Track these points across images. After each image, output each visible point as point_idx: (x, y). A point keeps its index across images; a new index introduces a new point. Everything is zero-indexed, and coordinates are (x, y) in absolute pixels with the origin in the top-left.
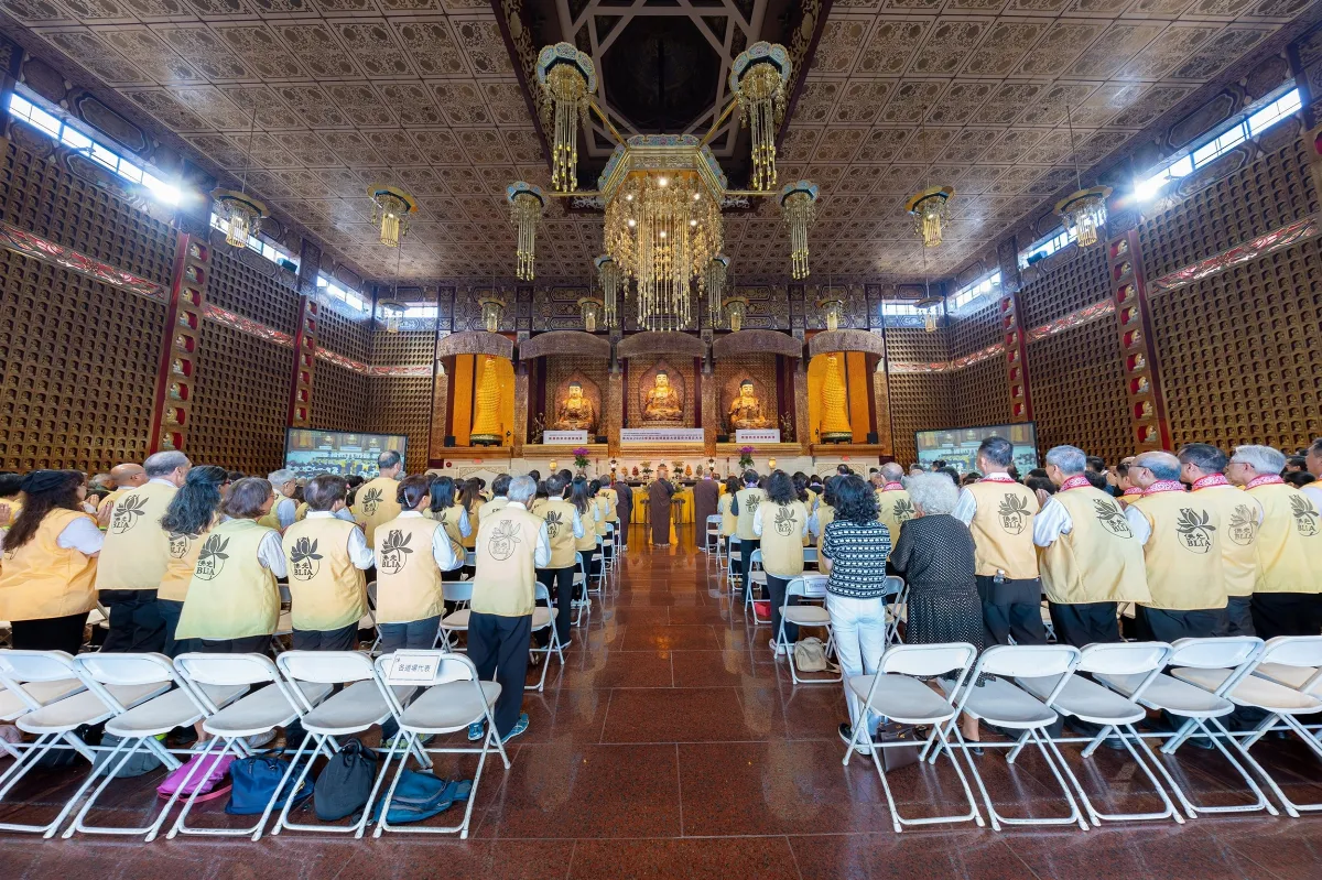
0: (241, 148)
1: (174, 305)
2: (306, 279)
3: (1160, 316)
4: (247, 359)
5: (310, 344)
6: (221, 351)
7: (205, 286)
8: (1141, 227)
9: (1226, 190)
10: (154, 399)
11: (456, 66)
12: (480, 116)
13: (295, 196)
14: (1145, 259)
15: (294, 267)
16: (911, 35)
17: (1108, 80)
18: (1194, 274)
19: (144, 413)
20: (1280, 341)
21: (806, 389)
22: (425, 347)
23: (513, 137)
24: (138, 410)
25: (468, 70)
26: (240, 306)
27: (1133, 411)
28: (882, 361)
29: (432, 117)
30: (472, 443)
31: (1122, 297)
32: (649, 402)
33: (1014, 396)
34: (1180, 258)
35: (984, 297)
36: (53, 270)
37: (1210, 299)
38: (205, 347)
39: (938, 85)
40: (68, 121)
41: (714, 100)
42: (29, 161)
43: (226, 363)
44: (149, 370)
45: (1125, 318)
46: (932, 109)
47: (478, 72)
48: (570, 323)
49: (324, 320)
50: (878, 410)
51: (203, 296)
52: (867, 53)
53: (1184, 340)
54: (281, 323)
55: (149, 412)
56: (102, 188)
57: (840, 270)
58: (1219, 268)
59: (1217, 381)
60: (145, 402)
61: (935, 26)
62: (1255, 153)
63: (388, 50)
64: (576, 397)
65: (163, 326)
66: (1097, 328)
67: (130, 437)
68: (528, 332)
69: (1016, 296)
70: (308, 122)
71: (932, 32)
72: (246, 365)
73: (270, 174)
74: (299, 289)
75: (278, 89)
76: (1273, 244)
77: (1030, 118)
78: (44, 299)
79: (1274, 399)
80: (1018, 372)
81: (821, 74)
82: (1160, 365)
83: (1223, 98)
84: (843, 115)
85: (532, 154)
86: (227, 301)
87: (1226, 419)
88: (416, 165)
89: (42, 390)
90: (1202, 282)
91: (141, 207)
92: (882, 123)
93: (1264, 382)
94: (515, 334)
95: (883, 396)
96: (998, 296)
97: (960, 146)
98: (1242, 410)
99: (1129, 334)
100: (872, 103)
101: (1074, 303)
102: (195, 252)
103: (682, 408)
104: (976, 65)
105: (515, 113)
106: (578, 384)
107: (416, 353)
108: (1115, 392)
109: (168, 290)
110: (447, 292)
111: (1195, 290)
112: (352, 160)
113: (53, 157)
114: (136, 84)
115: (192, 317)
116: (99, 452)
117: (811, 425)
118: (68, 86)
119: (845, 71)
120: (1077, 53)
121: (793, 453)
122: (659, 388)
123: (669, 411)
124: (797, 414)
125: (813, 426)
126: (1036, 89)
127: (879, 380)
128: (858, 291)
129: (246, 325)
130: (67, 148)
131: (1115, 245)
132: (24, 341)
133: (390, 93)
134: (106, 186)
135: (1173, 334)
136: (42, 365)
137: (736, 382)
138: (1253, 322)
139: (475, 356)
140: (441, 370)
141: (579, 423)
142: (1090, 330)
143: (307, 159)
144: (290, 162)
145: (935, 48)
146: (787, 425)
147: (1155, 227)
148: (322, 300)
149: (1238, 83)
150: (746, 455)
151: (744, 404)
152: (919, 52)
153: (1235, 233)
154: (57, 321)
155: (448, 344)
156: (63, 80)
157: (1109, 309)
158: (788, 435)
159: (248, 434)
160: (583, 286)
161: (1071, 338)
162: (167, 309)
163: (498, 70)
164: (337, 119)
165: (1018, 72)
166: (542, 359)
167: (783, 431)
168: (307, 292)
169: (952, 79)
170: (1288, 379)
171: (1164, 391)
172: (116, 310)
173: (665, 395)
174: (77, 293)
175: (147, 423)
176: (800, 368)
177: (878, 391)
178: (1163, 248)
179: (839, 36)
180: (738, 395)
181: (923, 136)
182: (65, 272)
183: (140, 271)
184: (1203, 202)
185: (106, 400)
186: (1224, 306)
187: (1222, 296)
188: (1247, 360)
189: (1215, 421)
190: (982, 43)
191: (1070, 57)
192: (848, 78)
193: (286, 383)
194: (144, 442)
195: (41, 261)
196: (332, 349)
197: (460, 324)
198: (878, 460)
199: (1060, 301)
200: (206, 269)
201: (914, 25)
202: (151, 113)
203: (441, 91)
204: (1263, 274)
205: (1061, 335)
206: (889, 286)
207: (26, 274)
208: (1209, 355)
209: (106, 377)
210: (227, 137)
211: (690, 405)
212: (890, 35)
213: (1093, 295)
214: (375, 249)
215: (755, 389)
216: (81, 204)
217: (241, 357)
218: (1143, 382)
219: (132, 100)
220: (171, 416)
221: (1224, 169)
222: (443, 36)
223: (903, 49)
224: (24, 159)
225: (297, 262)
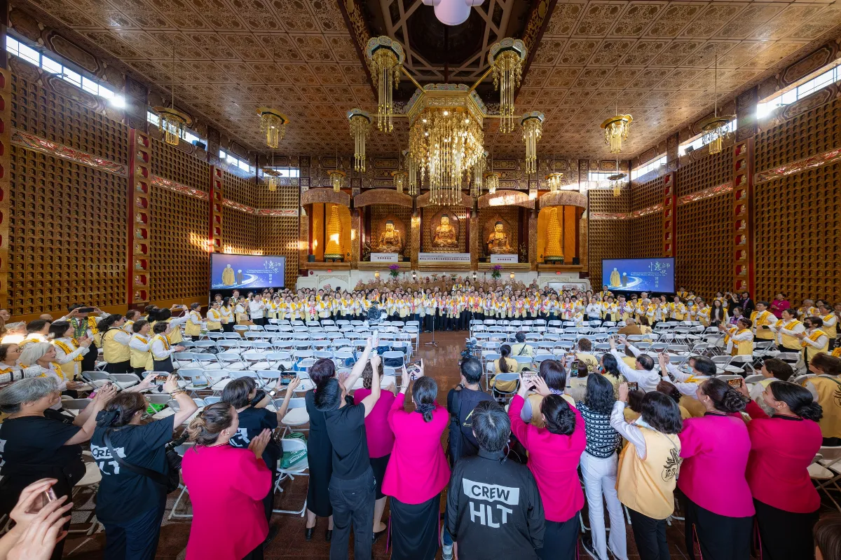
0: (164, 70)
1: (132, 177)
2: (213, 154)
3: (760, 197)
4: (180, 209)
5: (219, 196)
6: (163, 205)
7: (149, 164)
8: (757, 137)
9: (813, 117)
10: (127, 238)
11: (310, 25)
12: (327, 56)
13: (202, 100)
14: (756, 158)
15: (204, 146)
16: (612, 13)
17: (745, 40)
18: (784, 171)
19: (121, 248)
20: (827, 220)
21: (536, 229)
22: (293, 197)
23: (348, 69)
24: (118, 246)
25: (318, 28)
26: (173, 175)
27: (735, 254)
28: (586, 212)
29: (295, 56)
30: (325, 260)
31: (738, 180)
32: (437, 234)
33: (666, 239)
34: (778, 159)
35: (655, 172)
36: (53, 160)
37: (791, 189)
38: (154, 203)
39: (629, 42)
40: (44, 52)
41: (481, 47)
42: (26, 85)
43: (168, 213)
44: (122, 221)
45: (739, 195)
46: (624, 57)
47: (325, 30)
48: (386, 183)
49: (226, 180)
50: (581, 243)
51: (149, 170)
52: (582, 23)
53: (772, 213)
54: (199, 185)
55: (124, 247)
56: (74, 100)
57: (563, 152)
58: (800, 170)
59: (787, 241)
60: (121, 241)
61: (628, 7)
62: (835, 94)
63: (264, 15)
64: (391, 231)
65: (126, 191)
66: (721, 200)
67: (116, 263)
68: (359, 189)
69: (674, 173)
70: (210, 56)
71: (626, 10)
72: (181, 213)
73: (186, 86)
74: (208, 161)
75: (189, 35)
76: (835, 157)
77: (691, 62)
78: (51, 179)
79: (818, 256)
80: (670, 224)
81: (551, 36)
82: (755, 227)
83: (824, 51)
84: (565, 60)
85: (361, 80)
86: (164, 172)
87: (788, 265)
88: (283, 84)
89: (59, 238)
90: (788, 177)
91: (102, 112)
92: (591, 65)
93: (814, 245)
94: (350, 189)
95: (585, 234)
96: (663, 173)
97: (643, 79)
98: (798, 260)
99: (739, 207)
100: (585, 53)
101: (709, 183)
102: (140, 141)
103: (457, 239)
104: (655, 31)
105: (350, 55)
106: (391, 222)
107: (287, 201)
108: (726, 242)
109: (126, 167)
110: (305, 160)
111: (783, 182)
112: (241, 80)
113: (40, 80)
114: (90, 28)
115: (144, 185)
116: (98, 274)
117: (538, 251)
118: (42, 28)
119: (567, 34)
120: (724, 24)
121: (525, 270)
122: (443, 226)
123: (449, 241)
124: (529, 245)
125: (540, 252)
126: (695, 45)
127: (582, 224)
128: (573, 165)
129: (177, 188)
130: (48, 73)
131: (740, 147)
132: (43, 208)
133: (266, 40)
134: (77, 99)
135: (766, 209)
136: (57, 222)
137: (493, 221)
138: (814, 207)
139: (325, 204)
140: (304, 213)
141: (393, 248)
142: (717, 201)
143: (210, 78)
144: (198, 79)
145: (628, 21)
146: (523, 251)
147: (765, 137)
148: (223, 167)
149: (835, 41)
150: (496, 271)
151: (497, 237)
152: (617, 22)
153: (813, 148)
154: (61, 193)
155: (307, 195)
156: (37, 23)
157: (730, 189)
158: (523, 258)
159: (186, 257)
160: (394, 158)
161: (704, 205)
162: (128, 180)
163: (338, 29)
164: (230, 54)
165: (683, 35)
166: (368, 207)
167: (520, 254)
168: (213, 162)
169: (638, 39)
170: (828, 244)
171: (755, 244)
172: (96, 183)
173: (447, 230)
174: (70, 174)
175: (124, 254)
176: (533, 216)
177: (582, 231)
178: (768, 152)
179: (564, 13)
180: (493, 231)
181: (618, 73)
182: (62, 161)
183: (107, 156)
184: (798, 123)
185: (98, 241)
186: (798, 194)
187: (798, 188)
188: (806, 230)
189: (782, 265)
190: (659, 17)
191: (720, 25)
192: (569, 38)
193: (206, 223)
194: (124, 266)
195: (46, 155)
196: (232, 199)
197: (314, 183)
198: (578, 274)
199: (700, 180)
200: (148, 152)
201: (613, 6)
202: (101, 46)
203: (300, 40)
204: (826, 176)
205: (699, 202)
206: (594, 161)
207: (37, 164)
208: (785, 225)
209: (96, 226)
210: (154, 63)
211: (462, 237)
212: (597, 12)
213: (721, 179)
214: (256, 133)
215: (504, 227)
216: (64, 113)
217: (177, 208)
218: (743, 238)
219: (87, 38)
220: (138, 250)
221: (815, 102)
222: (301, 7)
223: (606, 21)
224: (22, 84)
225: (205, 142)
